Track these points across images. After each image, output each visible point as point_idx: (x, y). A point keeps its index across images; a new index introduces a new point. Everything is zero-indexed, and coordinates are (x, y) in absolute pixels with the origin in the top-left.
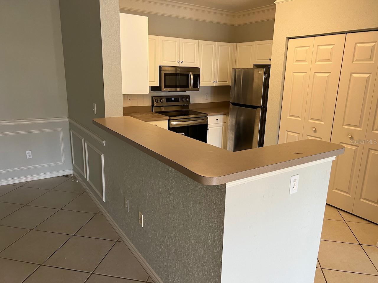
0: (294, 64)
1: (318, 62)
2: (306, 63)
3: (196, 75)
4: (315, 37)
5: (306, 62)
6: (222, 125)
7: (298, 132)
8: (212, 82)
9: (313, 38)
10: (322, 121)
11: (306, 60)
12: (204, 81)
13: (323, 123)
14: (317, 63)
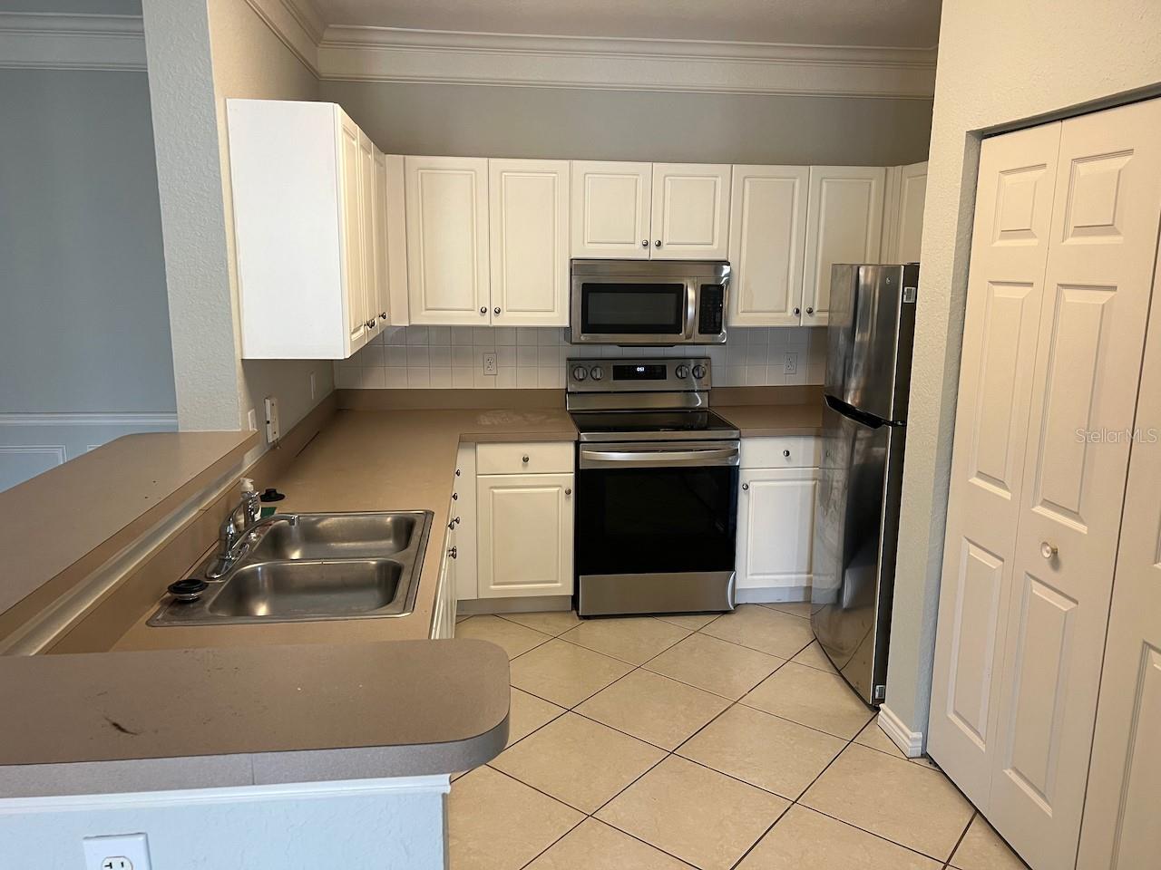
0: (996, 244)
1: (1072, 236)
2: (1033, 242)
3: (715, 289)
4: (1065, 122)
5: (1034, 236)
6: (811, 477)
7: (1002, 556)
8: (791, 311)
9: (1058, 125)
10: (1081, 521)
11: (1033, 230)
12: (754, 309)
13: (1082, 528)
14: (1071, 241)
